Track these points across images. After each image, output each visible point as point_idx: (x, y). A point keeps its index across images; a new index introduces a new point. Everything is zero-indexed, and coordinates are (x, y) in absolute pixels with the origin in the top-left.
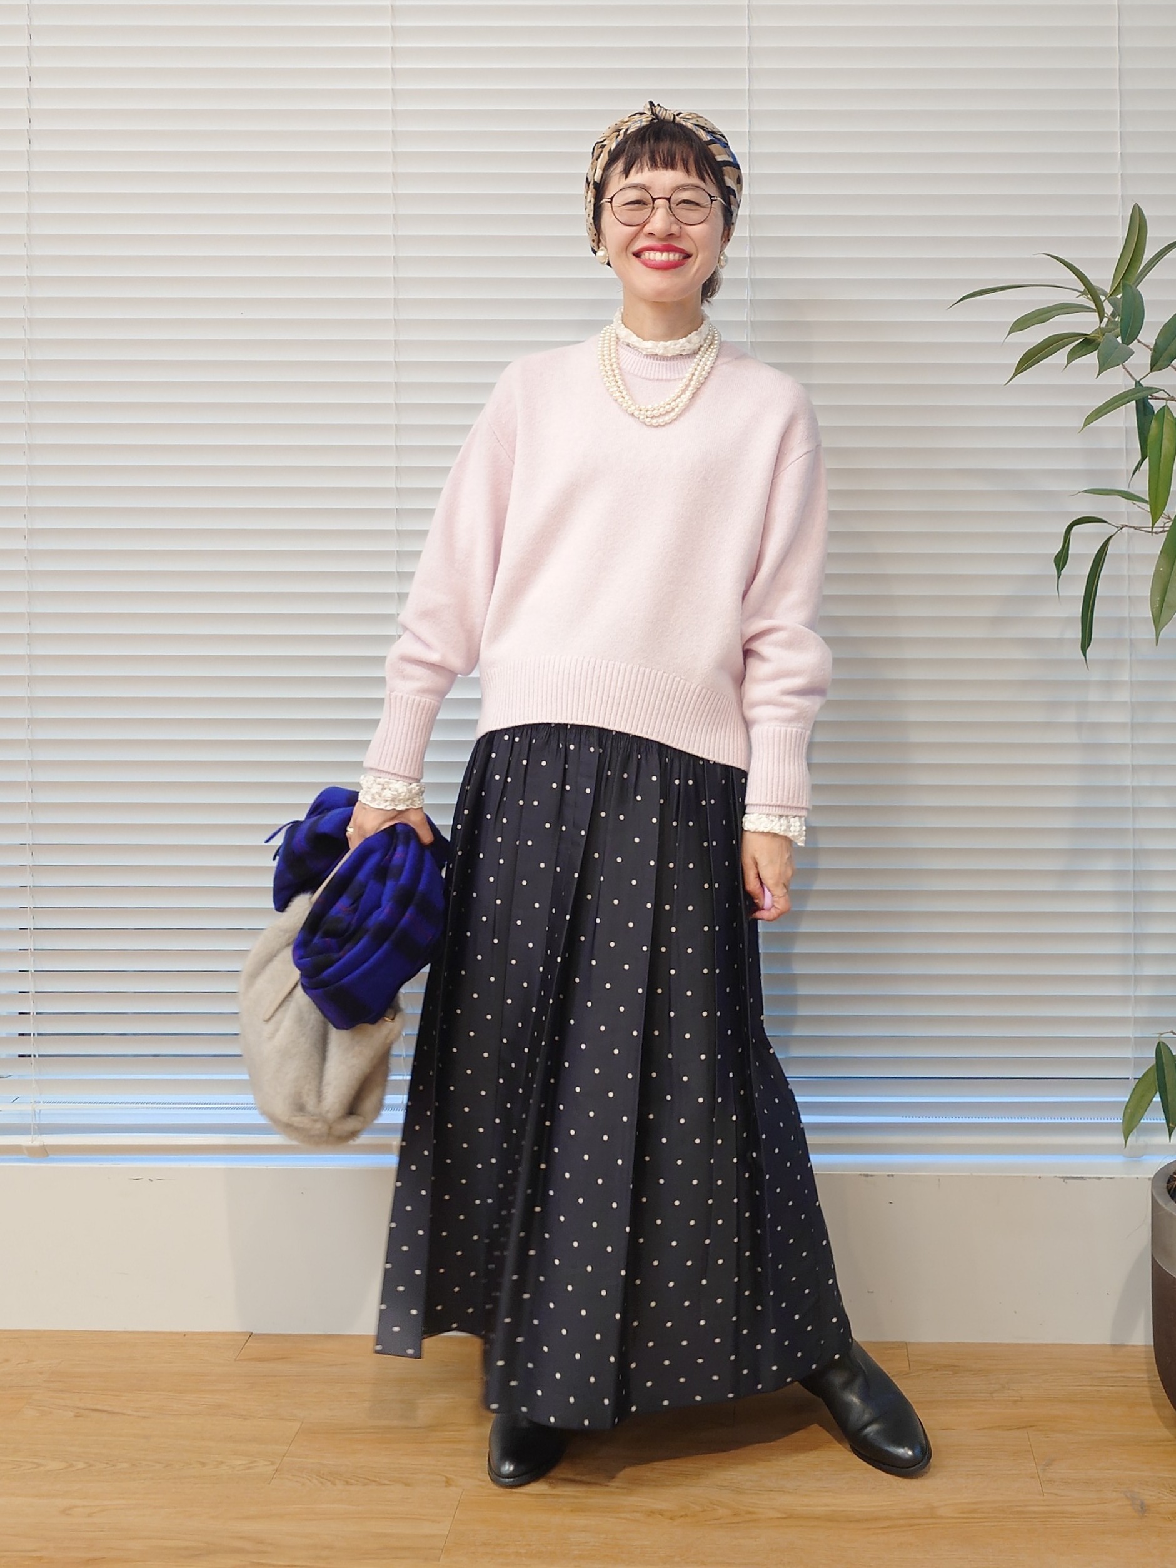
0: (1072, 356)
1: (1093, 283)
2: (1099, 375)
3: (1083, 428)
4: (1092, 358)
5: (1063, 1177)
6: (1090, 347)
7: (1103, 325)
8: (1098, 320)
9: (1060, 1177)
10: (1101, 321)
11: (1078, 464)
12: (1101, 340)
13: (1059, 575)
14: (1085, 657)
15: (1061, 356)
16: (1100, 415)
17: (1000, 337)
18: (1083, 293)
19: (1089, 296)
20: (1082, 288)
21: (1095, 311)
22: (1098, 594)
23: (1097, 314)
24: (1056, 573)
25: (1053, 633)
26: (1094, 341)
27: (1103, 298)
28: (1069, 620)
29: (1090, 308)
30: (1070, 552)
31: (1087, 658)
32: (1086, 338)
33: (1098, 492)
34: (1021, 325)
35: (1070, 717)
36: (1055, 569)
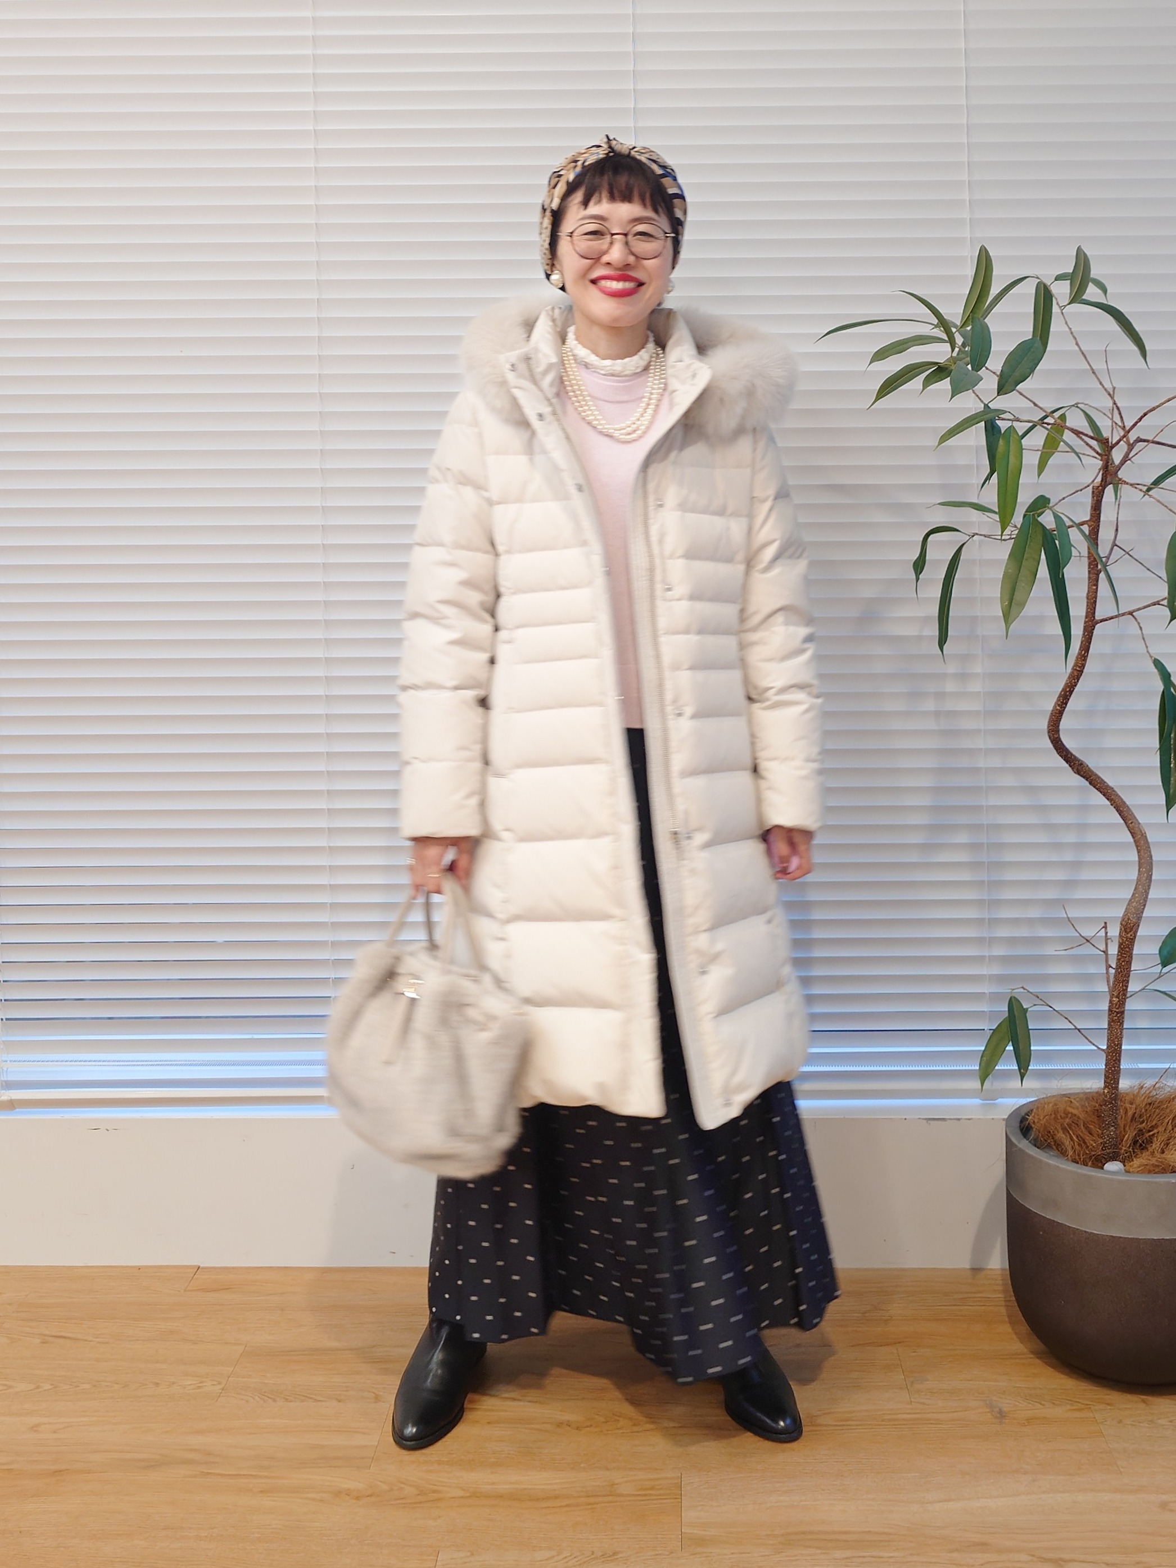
0: (927, 382)
1: (945, 317)
2: (951, 399)
3: (937, 447)
4: (945, 384)
5: (926, 1119)
6: (943, 375)
7: (955, 354)
8: (950, 349)
9: (923, 1119)
10: (953, 351)
11: (934, 479)
12: (953, 367)
13: (917, 579)
14: (942, 651)
15: (917, 382)
16: (952, 435)
17: (862, 366)
18: (936, 326)
19: (942, 329)
20: (936, 321)
21: (947, 342)
22: (953, 595)
23: (949, 344)
24: (914, 577)
25: (913, 630)
26: (947, 369)
27: (954, 330)
28: (926, 620)
29: (943, 339)
30: (927, 558)
31: (944, 653)
32: (939, 366)
33: (952, 504)
34: (880, 355)
35: (930, 706)
36: (914, 574)
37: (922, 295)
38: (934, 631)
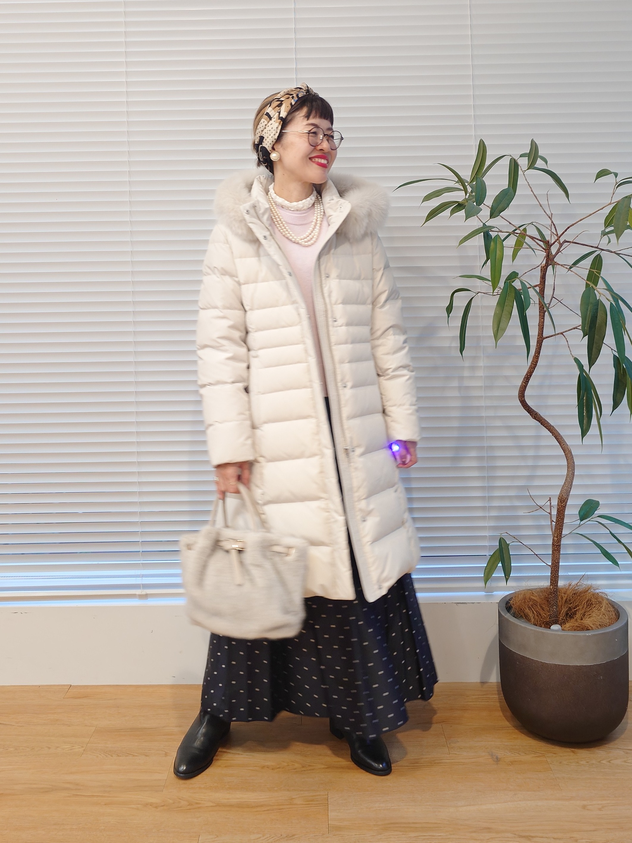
0: (453, 212)
1: (462, 178)
2: (465, 221)
3: (458, 246)
4: (462, 213)
5: (456, 603)
6: (461, 208)
7: (467, 197)
8: (465, 194)
11: (457, 263)
12: (466, 204)
13: (449, 317)
14: (462, 355)
15: (447, 212)
16: (466, 240)
17: (418, 203)
18: (457, 182)
19: (460, 183)
20: (457, 179)
21: (463, 191)
22: (467, 325)
23: (464, 191)
24: (447, 315)
25: (446, 344)
26: (463, 205)
27: (466, 184)
28: (454, 338)
29: (460, 189)
30: (453, 305)
31: (463, 355)
32: (459, 203)
33: (466, 276)
34: (428, 198)
35: (455, 384)
36: (447, 314)
37: (450, 166)
38: (457, 344)
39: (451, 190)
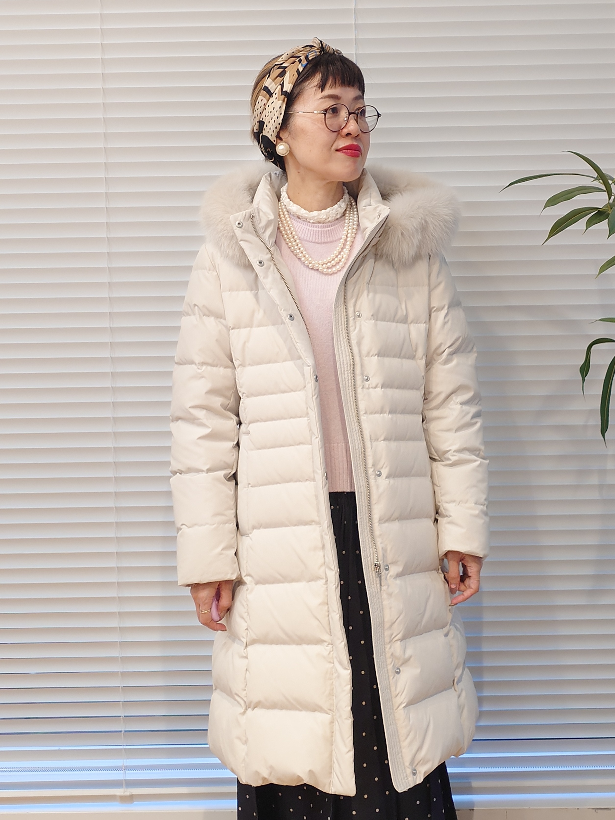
0: (590, 223)
1: (604, 172)
2: (609, 237)
3: (598, 275)
4: (604, 225)
5: (594, 809)
6: (602, 217)
7: (611, 201)
8: (607, 198)
9: (592, 809)
10: (610, 198)
11: (595, 301)
12: (610, 212)
13: (584, 380)
14: (604, 437)
15: (581, 224)
16: (610, 265)
17: (537, 211)
18: (596, 179)
19: (601, 181)
20: (596, 175)
21: (605, 192)
22: (611, 393)
23: (606, 193)
24: (581, 378)
25: (579, 421)
26: (605, 212)
27: (610, 182)
28: (591, 412)
29: (599, 189)
30: (591, 363)
31: (606, 438)
32: (599, 211)
33: (610, 320)
34: (552, 202)
35: (594, 480)
36: (581, 376)
37: (585, 154)
38: (598, 421)
39: (589, 191)
